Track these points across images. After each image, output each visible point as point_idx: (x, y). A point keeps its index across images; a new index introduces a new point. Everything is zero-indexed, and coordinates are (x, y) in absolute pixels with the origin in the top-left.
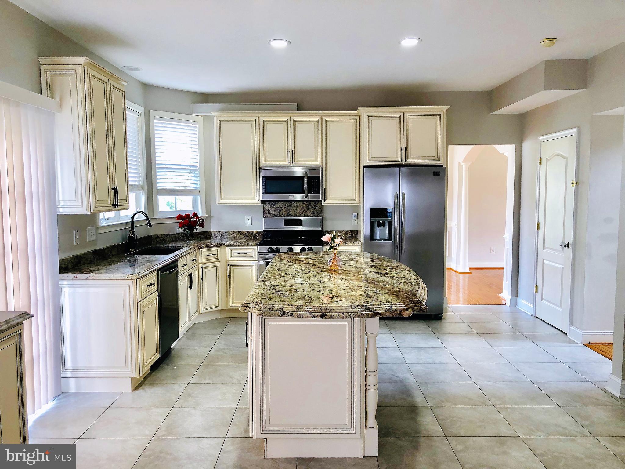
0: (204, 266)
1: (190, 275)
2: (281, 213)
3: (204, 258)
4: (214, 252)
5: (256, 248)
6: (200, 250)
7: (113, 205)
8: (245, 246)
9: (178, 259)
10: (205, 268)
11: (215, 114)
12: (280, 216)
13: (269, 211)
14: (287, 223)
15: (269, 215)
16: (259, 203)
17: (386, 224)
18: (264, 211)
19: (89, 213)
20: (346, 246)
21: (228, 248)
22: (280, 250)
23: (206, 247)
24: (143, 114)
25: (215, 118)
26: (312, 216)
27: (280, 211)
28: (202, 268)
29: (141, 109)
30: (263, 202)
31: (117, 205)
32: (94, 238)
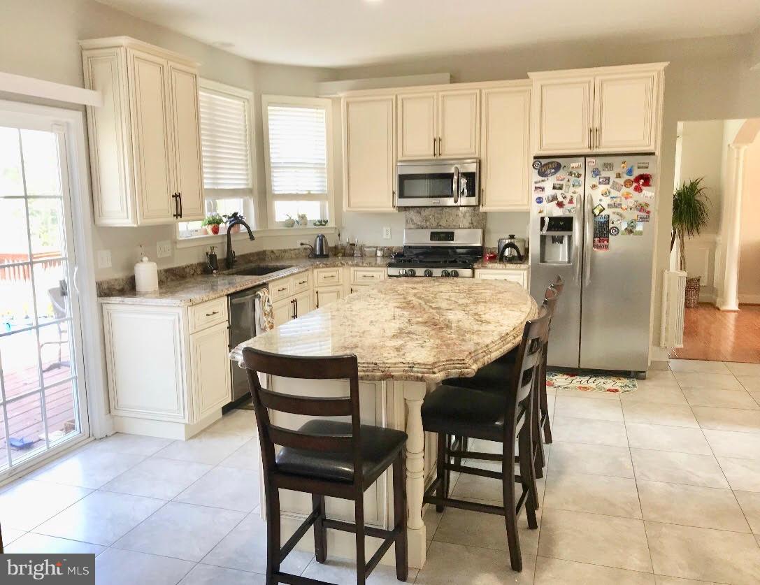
0: (319, 290)
1: (294, 302)
2: (428, 223)
3: (321, 280)
4: (334, 274)
5: (386, 269)
6: (315, 271)
7: (174, 215)
8: (372, 266)
9: (270, 281)
10: (322, 293)
11: (341, 95)
12: (427, 228)
13: (412, 220)
14: (434, 236)
15: (412, 226)
16: (395, 210)
17: (566, 240)
18: (407, 221)
19: (135, 226)
20: (506, 269)
21: (352, 269)
22: (415, 273)
23: (323, 267)
24: (252, 102)
25: (342, 100)
26: (470, 228)
27: (427, 221)
28: (317, 292)
29: (249, 94)
30: (401, 209)
31: (181, 216)
32: (168, 254)
